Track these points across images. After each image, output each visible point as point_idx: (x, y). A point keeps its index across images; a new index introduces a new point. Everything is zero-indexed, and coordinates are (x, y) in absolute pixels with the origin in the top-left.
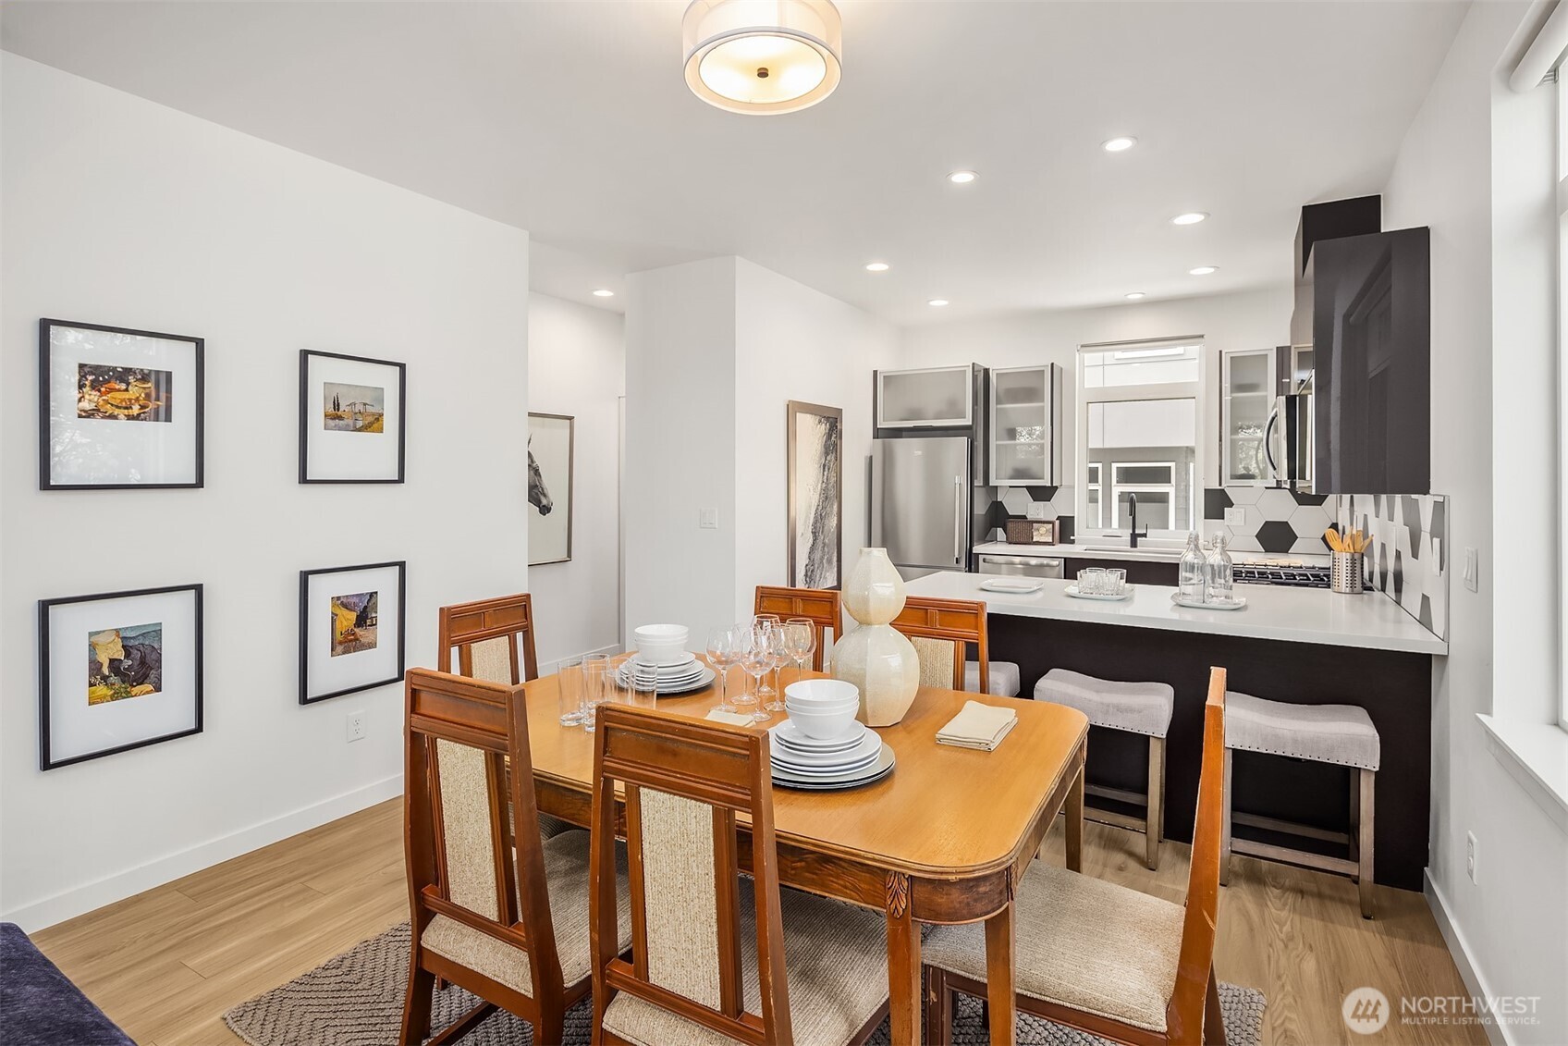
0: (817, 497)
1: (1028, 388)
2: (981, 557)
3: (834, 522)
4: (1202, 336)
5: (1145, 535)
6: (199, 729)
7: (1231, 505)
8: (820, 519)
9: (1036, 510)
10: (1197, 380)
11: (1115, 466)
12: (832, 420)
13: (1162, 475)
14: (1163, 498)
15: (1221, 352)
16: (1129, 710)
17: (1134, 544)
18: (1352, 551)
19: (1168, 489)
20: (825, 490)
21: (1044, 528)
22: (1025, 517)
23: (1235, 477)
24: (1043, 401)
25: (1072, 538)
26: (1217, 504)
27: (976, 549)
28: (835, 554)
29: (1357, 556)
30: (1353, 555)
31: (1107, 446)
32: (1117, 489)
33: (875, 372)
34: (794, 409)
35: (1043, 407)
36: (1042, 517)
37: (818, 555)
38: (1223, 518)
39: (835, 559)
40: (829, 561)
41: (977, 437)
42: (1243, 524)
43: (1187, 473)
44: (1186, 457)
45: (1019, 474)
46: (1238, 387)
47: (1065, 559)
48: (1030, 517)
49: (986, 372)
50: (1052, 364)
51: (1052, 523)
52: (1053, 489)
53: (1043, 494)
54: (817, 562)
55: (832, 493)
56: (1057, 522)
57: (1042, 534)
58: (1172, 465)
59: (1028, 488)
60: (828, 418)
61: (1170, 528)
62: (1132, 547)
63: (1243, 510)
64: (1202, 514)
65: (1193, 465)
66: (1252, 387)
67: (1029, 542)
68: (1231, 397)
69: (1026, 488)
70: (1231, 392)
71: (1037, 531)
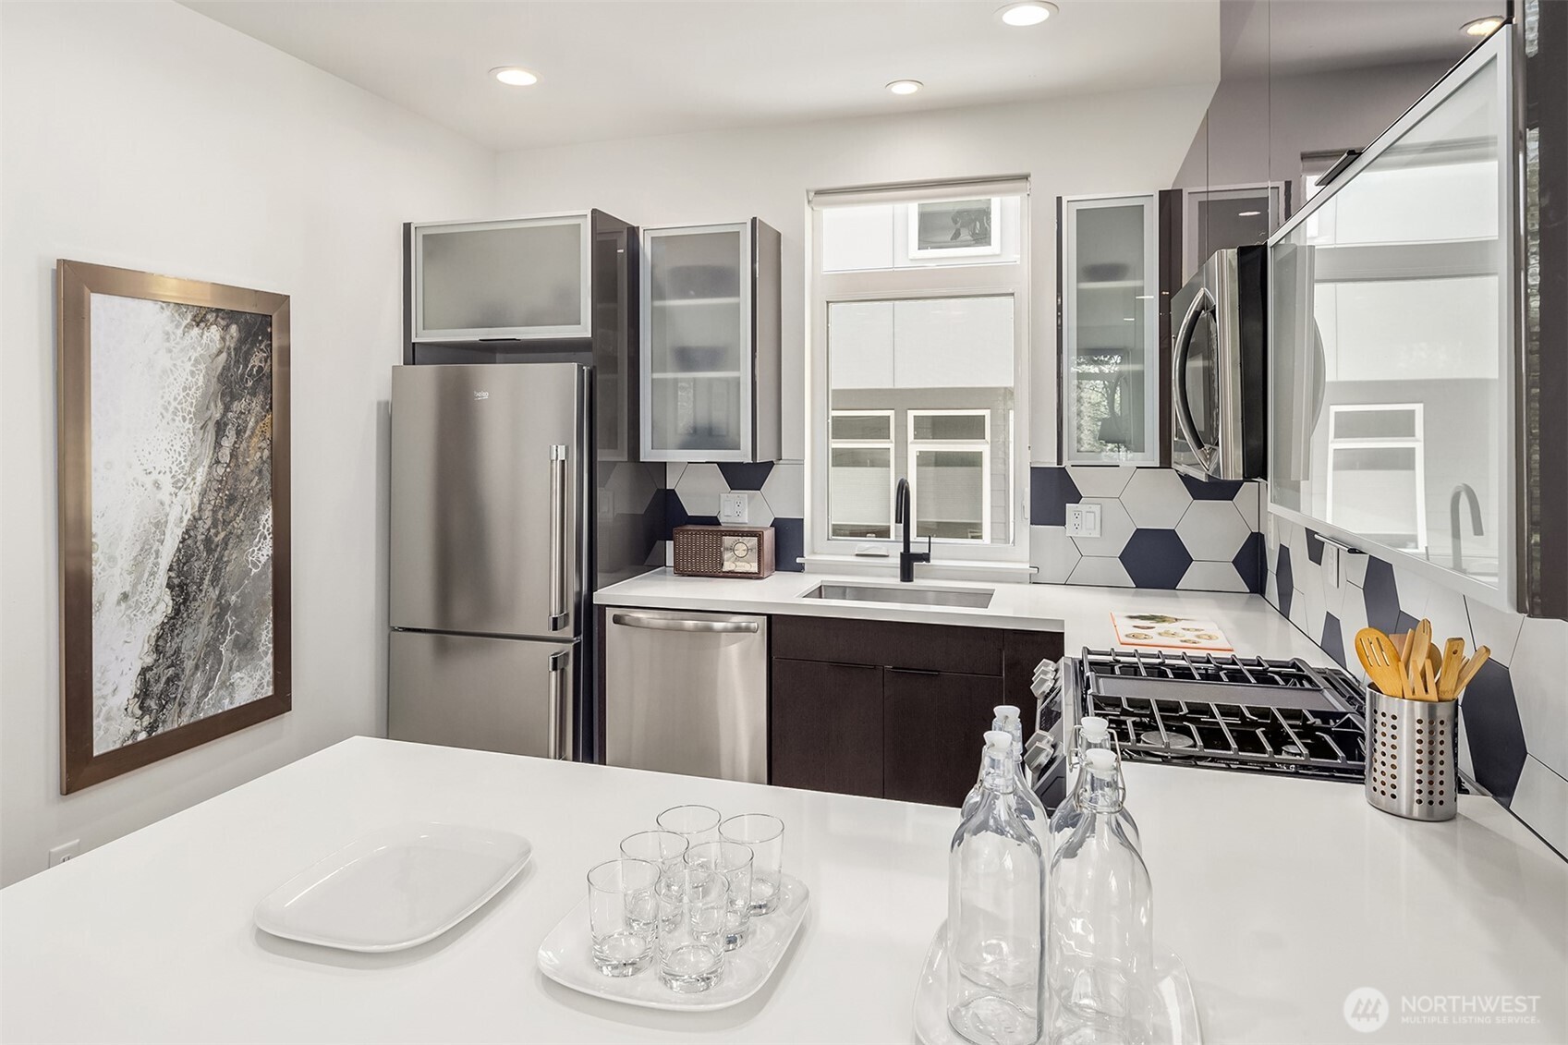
1: (710, 267)
2: (610, 613)
4: (1026, 177)
5: (926, 557)
7: (1076, 497)
8: (202, 550)
9: (738, 508)
10: (1020, 259)
11: (911, 414)
12: (254, 319)
13: (972, 428)
14: (974, 466)
15: (1059, 199)
17: (907, 575)
18: (1433, 696)
19: (981, 447)
20: (224, 482)
21: (744, 546)
22: (713, 521)
24: (737, 294)
25: (799, 560)
26: (1053, 495)
27: (601, 597)
28: (268, 623)
29: (1443, 712)
30: (1432, 708)
31: (899, 386)
32: (915, 448)
33: (407, 227)
34: (78, 283)
35: (738, 306)
36: (744, 521)
37: (192, 638)
38: (1064, 524)
40: (241, 647)
42: (1096, 534)
43: (1006, 424)
44: (1005, 402)
45: (704, 436)
46: (1091, 272)
47: (769, 617)
48: (723, 521)
49: (629, 230)
50: (754, 220)
51: (757, 534)
53: (746, 476)
54: (189, 655)
55: (253, 487)
56: (769, 535)
57: (739, 555)
58: (986, 413)
59: (723, 467)
60: (237, 316)
62: (897, 588)
63: (1096, 509)
64: (1028, 515)
65: (1012, 413)
66: (1112, 272)
67: (717, 573)
68: (1079, 291)
69: (718, 463)
70: (1079, 280)
71: (732, 549)
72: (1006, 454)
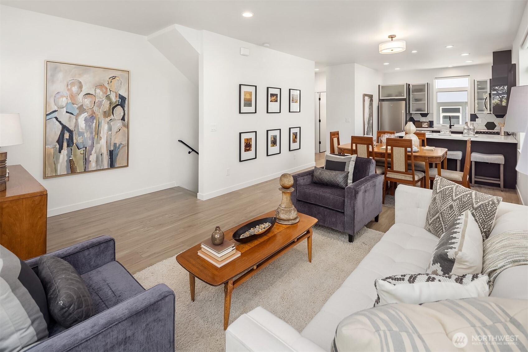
0: (368, 116)
1: (420, 89)
3: (372, 122)
4: (469, 76)
5: (454, 126)
6: (280, 153)
7: (478, 118)
8: (369, 121)
9: (423, 119)
10: (468, 86)
11: (441, 108)
12: (371, 97)
13: (458, 110)
14: (458, 117)
15: (474, 80)
16: (453, 155)
19: (459, 114)
20: (370, 114)
21: (425, 124)
22: (419, 121)
23: (479, 111)
24: (425, 92)
25: (433, 126)
26: (474, 117)
32: (442, 115)
33: (379, 85)
34: (365, 95)
36: (424, 121)
37: (368, 129)
38: (476, 121)
39: (372, 130)
40: (371, 131)
41: (407, 101)
42: (481, 122)
43: (466, 110)
44: (465, 105)
45: (418, 110)
46: (479, 89)
47: (432, 131)
48: (421, 121)
49: (409, 85)
50: (428, 83)
51: (427, 122)
52: (428, 114)
53: (425, 115)
54: (368, 131)
55: (371, 115)
56: (429, 122)
57: (425, 125)
58: (461, 107)
59: (420, 114)
60: (370, 97)
61: (460, 124)
62: (450, 128)
63: (481, 119)
64: (470, 120)
65: (467, 107)
66: (483, 89)
67: (422, 127)
68: (477, 91)
69: (420, 113)
70: (477, 90)
71: (424, 124)
72: (466, 115)
